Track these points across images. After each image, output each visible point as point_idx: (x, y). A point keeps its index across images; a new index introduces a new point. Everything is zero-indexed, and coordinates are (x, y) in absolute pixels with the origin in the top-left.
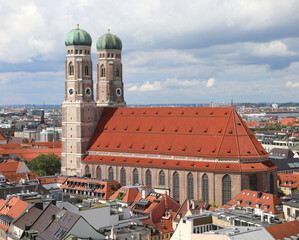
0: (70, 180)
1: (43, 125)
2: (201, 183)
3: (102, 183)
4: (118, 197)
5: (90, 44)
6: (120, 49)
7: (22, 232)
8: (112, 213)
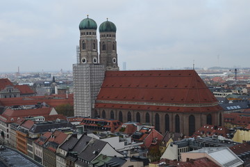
0: (87, 119)
1: (54, 83)
2: (174, 121)
3: (108, 121)
4: (120, 130)
5: (96, 29)
6: (115, 31)
7: (66, 153)
8: (120, 141)
